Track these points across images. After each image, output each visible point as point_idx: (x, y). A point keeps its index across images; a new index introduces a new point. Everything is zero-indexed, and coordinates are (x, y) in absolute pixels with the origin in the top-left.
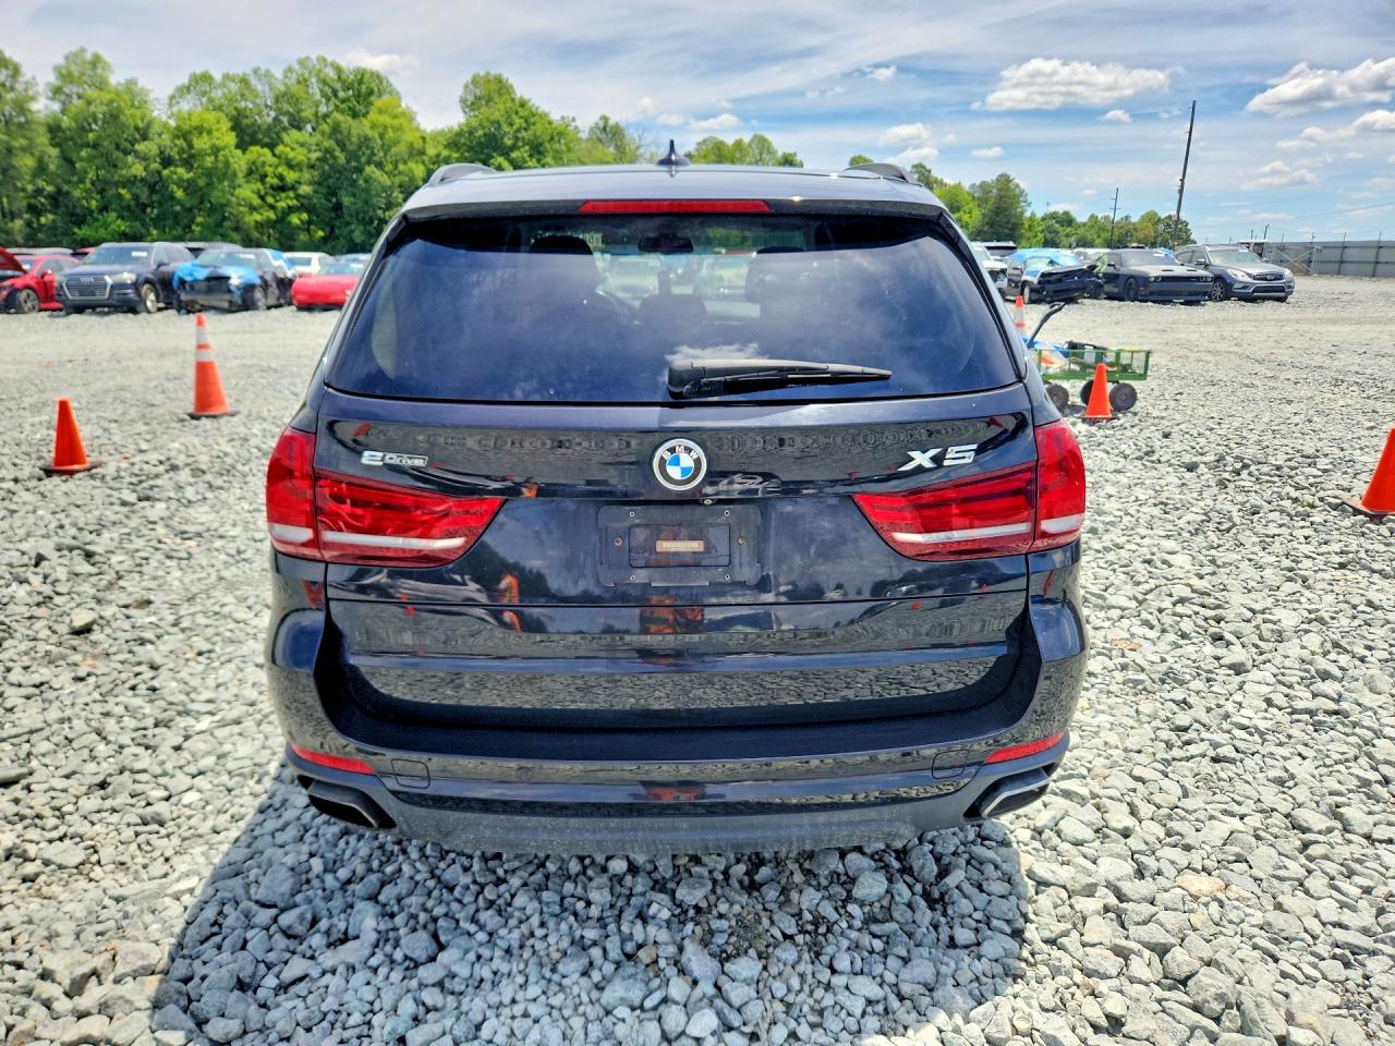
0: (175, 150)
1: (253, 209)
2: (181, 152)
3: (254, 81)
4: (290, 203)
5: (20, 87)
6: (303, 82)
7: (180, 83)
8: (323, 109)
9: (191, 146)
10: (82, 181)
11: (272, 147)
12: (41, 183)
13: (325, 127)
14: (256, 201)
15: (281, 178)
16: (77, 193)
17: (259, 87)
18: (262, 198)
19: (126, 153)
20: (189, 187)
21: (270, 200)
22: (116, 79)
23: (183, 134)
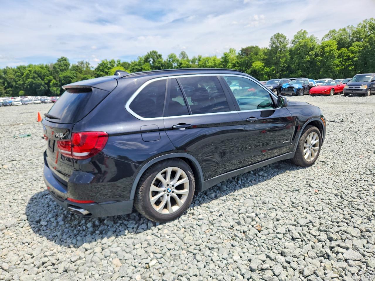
0: (319, 52)
1: (338, 66)
2: (321, 52)
3: (347, 29)
4: (349, 63)
5: (285, 42)
6: (364, 27)
7: (326, 34)
8: (369, 33)
9: (324, 50)
10: (295, 63)
11: (348, 48)
12: (285, 64)
13: (367, 39)
14: (339, 64)
15: (349, 56)
16: (293, 66)
17: (349, 31)
18: (341, 63)
19: (306, 55)
20: (321, 61)
21: (344, 63)
22: (308, 36)
23: (323, 48)
